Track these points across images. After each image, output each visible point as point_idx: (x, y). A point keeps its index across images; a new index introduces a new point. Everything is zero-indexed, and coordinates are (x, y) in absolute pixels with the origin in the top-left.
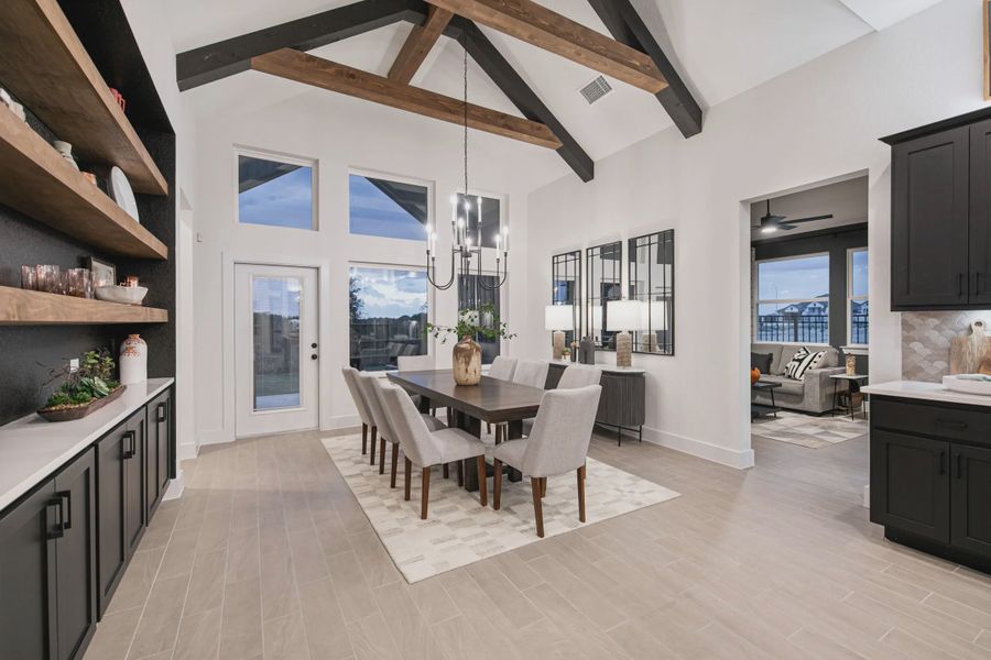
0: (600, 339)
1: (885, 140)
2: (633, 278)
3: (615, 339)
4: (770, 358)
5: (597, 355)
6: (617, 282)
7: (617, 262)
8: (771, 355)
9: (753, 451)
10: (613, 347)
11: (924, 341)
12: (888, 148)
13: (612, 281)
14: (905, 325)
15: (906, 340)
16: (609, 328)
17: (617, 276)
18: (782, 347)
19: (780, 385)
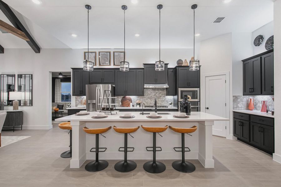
0: (6, 102)
1: (72, 68)
2: (19, 83)
3: (12, 102)
4: (63, 106)
5: (5, 107)
6: (14, 84)
7: (13, 78)
8: (63, 105)
9: (52, 125)
10: (12, 105)
11: (78, 101)
12: (72, 70)
13: (12, 84)
14: (76, 98)
15: (76, 100)
16: (10, 99)
17: (13, 82)
18: (66, 103)
19: (63, 111)
